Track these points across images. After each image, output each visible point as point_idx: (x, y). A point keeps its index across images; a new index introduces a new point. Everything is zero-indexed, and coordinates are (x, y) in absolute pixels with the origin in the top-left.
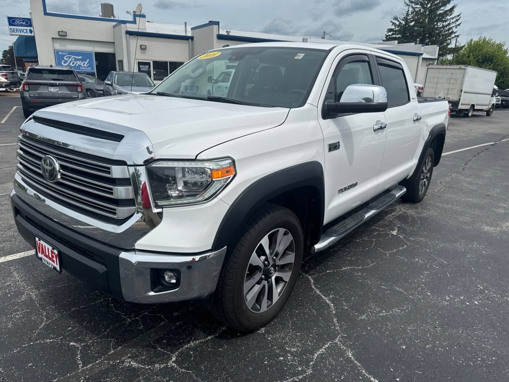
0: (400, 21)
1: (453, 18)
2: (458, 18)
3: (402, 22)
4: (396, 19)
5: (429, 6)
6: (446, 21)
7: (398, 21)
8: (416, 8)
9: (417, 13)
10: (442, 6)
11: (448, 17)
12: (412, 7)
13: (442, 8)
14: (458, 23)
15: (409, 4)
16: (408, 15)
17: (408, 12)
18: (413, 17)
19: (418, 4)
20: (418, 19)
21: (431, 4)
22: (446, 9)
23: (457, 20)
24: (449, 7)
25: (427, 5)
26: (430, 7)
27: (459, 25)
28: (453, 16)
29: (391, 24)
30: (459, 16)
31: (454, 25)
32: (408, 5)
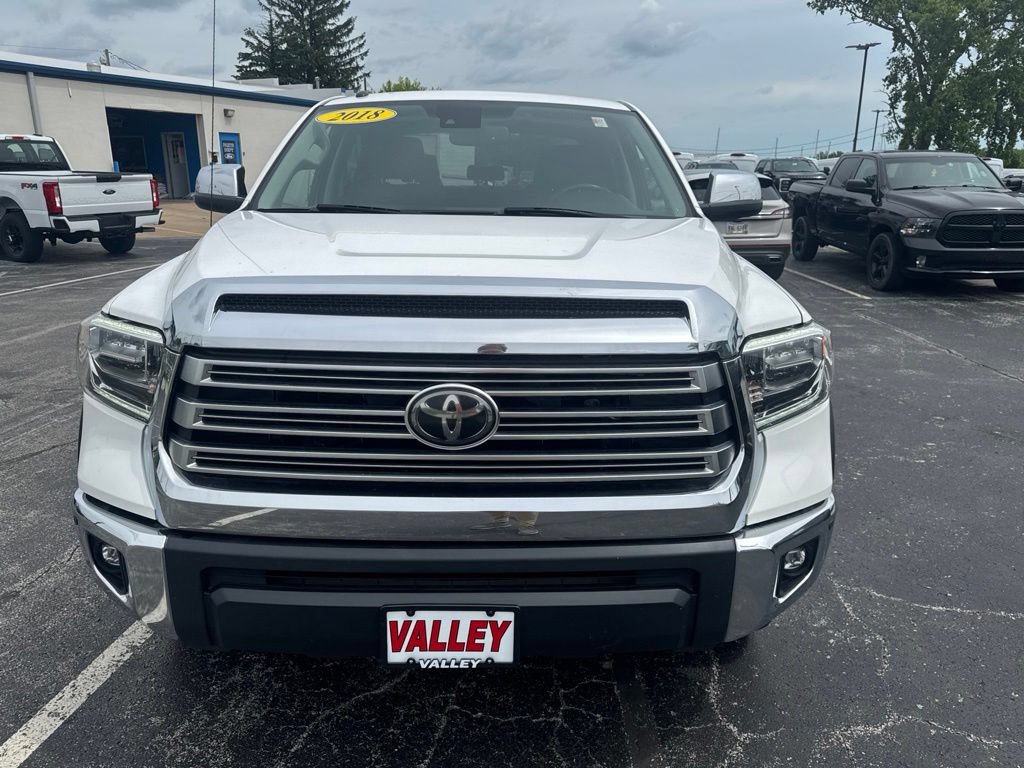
0: (260, 38)
1: (353, 41)
2: (362, 42)
3: (263, 40)
4: (250, 33)
5: (306, 13)
6: (342, 45)
7: (256, 38)
8: (285, 16)
9: (288, 27)
10: (329, 17)
11: (345, 39)
12: (277, 15)
13: (331, 21)
14: (363, 51)
15: (269, 7)
16: (272, 29)
17: (271, 21)
18: (282, 35)
19: (284, 8)
20: (294, 38)
21: (310, 11)
22: (338, 24)
23: (361, 46)
24: (341, 20)
25: (302, 11)
26: (310, 16)
27: (366, 54)
28: (352, 36)
29: (245, 43)
30: (362, 37)
31: (357, 54)
32: (267, 9)
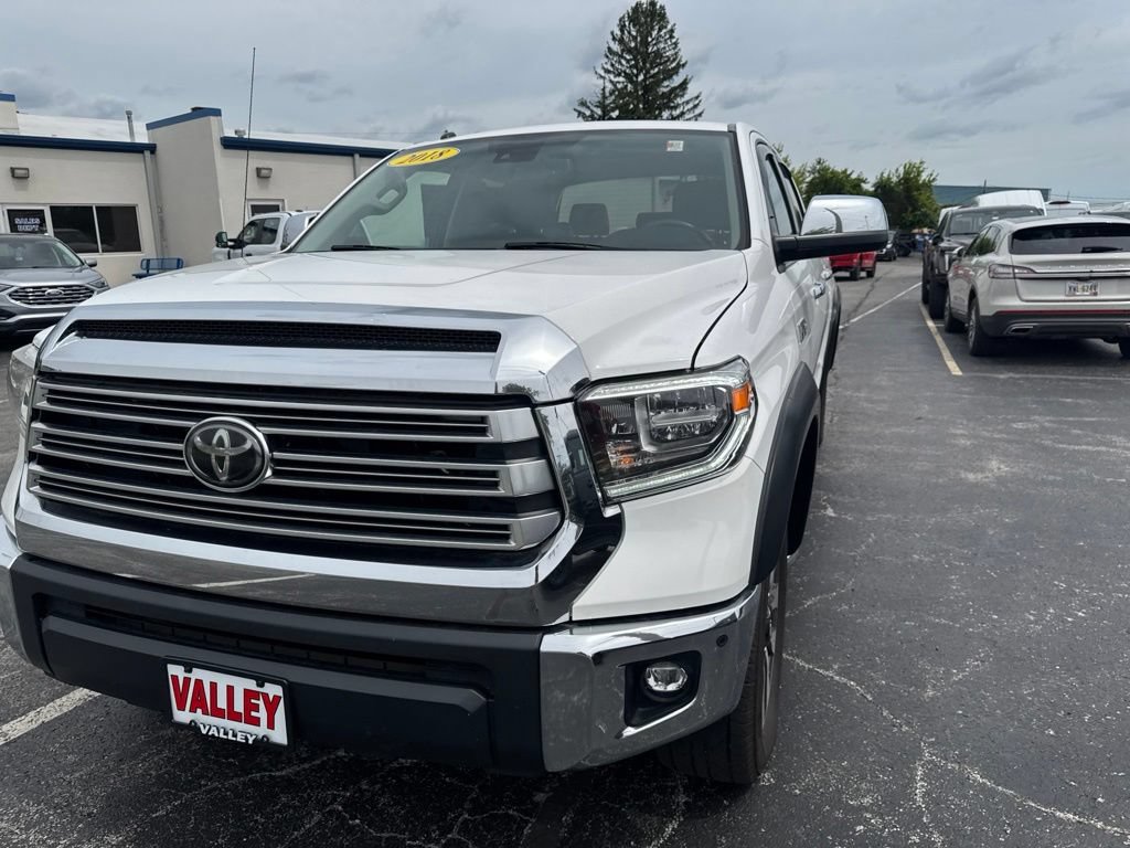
0: (592, 107)
1: (687, 102)
2: (697, 102)
3: (595, 109)
4: (583, 104)
5: (641, 77)
6: (675, 108)
7: (588, 108)
8: (619, 82)
9: (622, 93)
10: (665, 79)
11: (679, 101)
12: (611, 81)
13: (666, 83)
14: (697, 111)
15: (603, 74)
16: (604, 97)
17: (604, 89)
18: (614, 102)
19: (619, 75)
20: (627, 104)
21: (645, 75)
22: (673, 85)
23: (695, 106)
24: (677, 81)
25: (637, 76)
26: (644, 80)
27: (700, 115)
28: (686, 98)
29: (576, 114)
30: (697, 97)
31: (692, 115)
32: (601, 77)
